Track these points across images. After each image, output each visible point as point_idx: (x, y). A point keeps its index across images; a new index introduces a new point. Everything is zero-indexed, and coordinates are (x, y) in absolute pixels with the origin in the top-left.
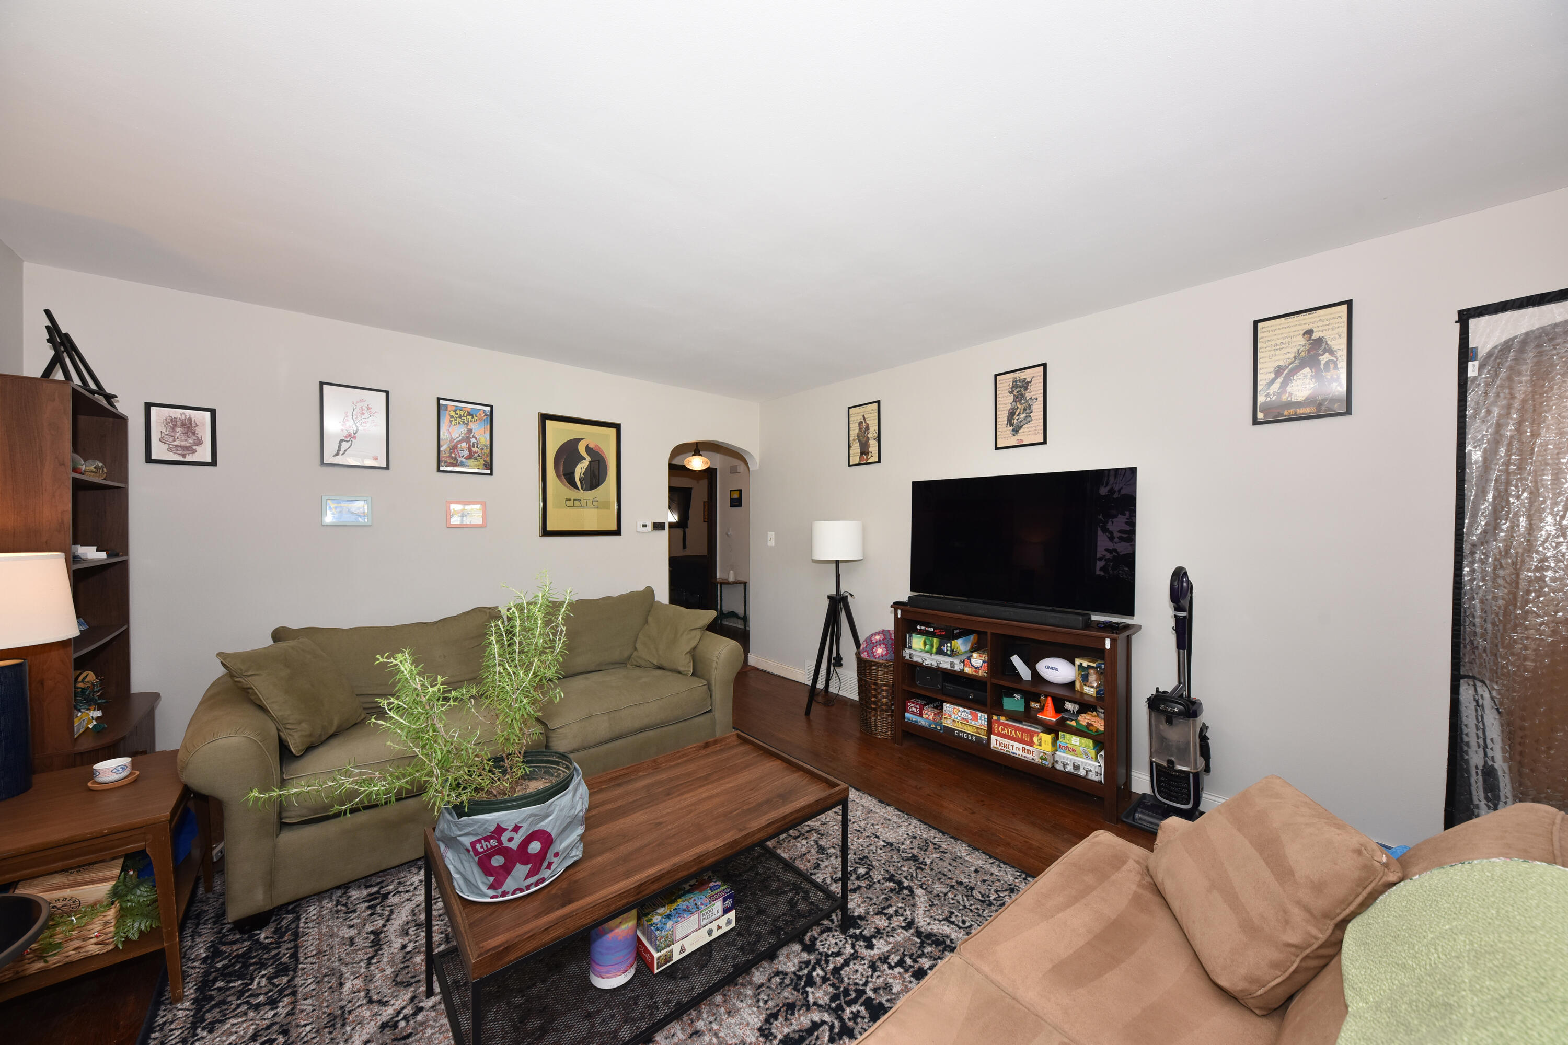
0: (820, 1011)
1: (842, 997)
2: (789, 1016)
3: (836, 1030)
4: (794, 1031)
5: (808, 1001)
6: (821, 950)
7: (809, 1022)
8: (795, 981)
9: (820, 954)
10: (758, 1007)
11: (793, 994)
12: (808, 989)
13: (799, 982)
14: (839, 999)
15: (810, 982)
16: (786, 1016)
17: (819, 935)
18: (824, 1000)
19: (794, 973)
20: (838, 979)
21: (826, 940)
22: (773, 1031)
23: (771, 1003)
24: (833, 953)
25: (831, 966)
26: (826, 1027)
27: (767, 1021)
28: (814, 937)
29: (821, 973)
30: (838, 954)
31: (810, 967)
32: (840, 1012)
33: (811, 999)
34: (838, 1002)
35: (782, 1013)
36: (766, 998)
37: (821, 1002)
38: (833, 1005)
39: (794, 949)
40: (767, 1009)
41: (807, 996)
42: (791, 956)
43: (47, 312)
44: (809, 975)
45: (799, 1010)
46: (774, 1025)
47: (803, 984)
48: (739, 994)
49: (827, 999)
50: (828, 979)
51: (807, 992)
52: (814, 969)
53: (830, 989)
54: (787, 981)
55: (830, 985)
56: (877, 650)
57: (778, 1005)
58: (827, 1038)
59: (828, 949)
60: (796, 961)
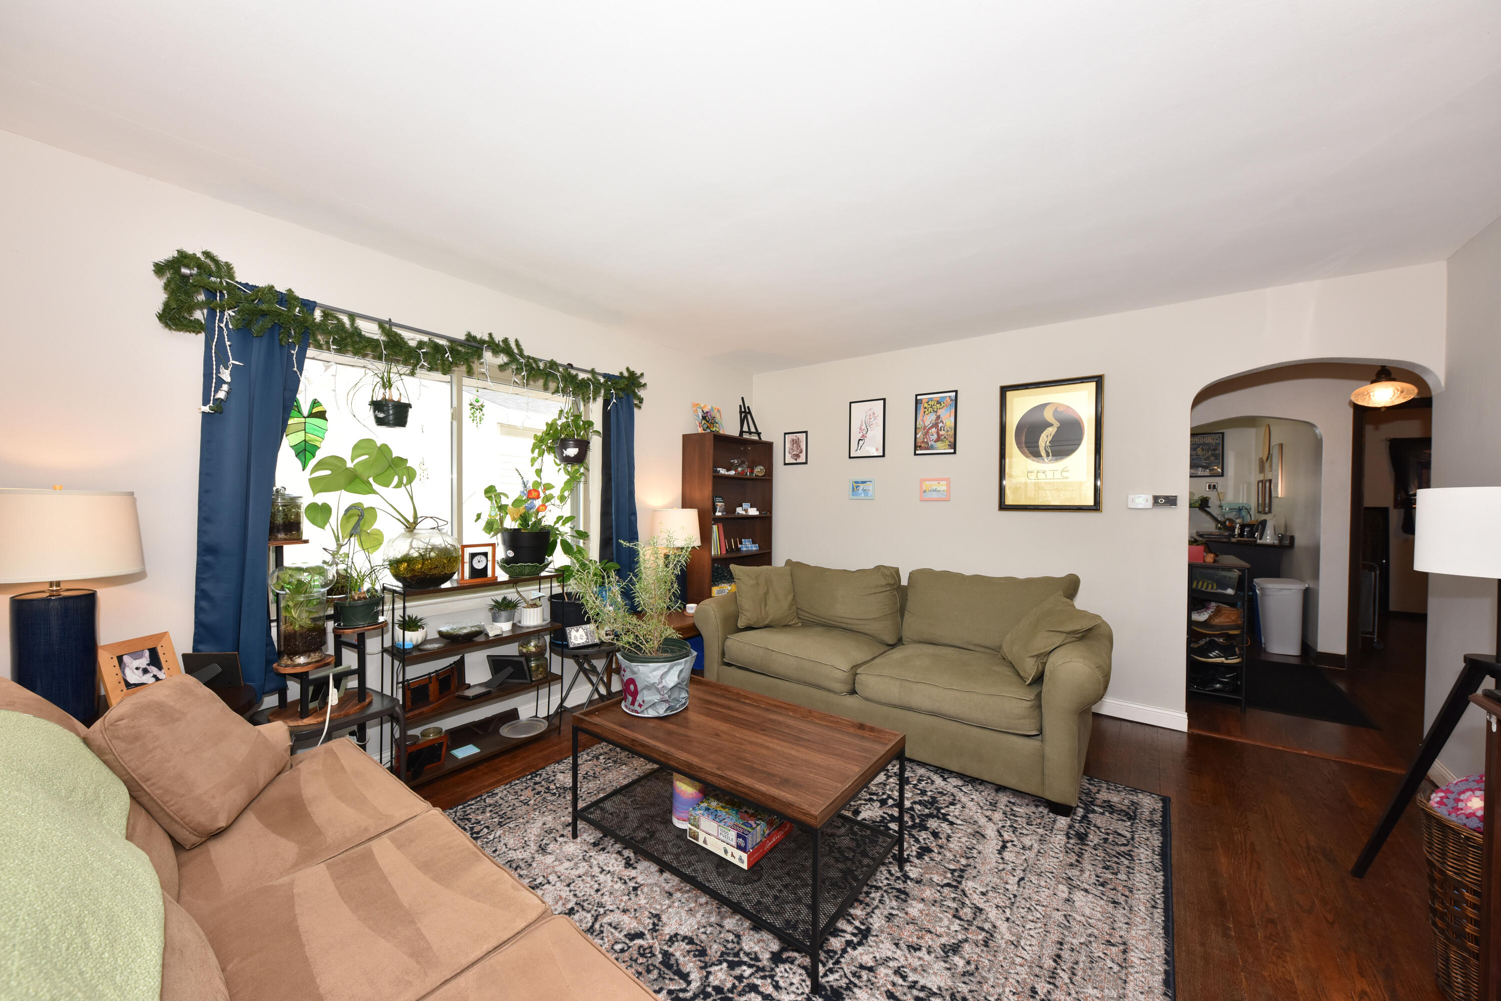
0: (701, 979)
1: (720, 996)
2: (692, 953)
3: (681, 995)
4: (677, 960)
5: (711, 966)
6: (777, 970)
7: (688, 970)
8: (732, 952)
9: (772, 969)
10: (698, 929)
11: (716, 952)
12: (725, 965)
13: (731, 955)
14: (716, 994)
15: (732, 966)
16: (692, 951)
17: (799, 965)
18: (714, 981)
19: (741, 949)
20: (743, 990)
21: (794, 973)
22: (676, 944)
23: (704, 937)
24: (777, 982)
25: (759, 982)
26: (684, 985)
27: (685, 938)
28: (794, 961)
29: (746, 974)
30: (777, 987)
31: (752, 963)
32: (702, 996)
33: (712, 969)
34: (713, 993)
35: (693, 947)
36: (708, 932)
37: (711, 978)
38: (709, 990)
39: (772, 945)
40: (697, 935)
41: (717, 965)
42: (762, 944)
43: (743, 398)
44: (741, 963)
45: (701, 961)
46: (681, 943)
47: (730, 959)
48: (710, 913)
49: (717, 983)
50: (740, 981)
51: (721, 964)
52: (750, 966)
53: (729, 985)
54: (730, 946)
55: (734, 984)
56: (1469, 799)
57: (702, 942)
58: (672, 988)
59: (782, 977)
60: (757, 949)
